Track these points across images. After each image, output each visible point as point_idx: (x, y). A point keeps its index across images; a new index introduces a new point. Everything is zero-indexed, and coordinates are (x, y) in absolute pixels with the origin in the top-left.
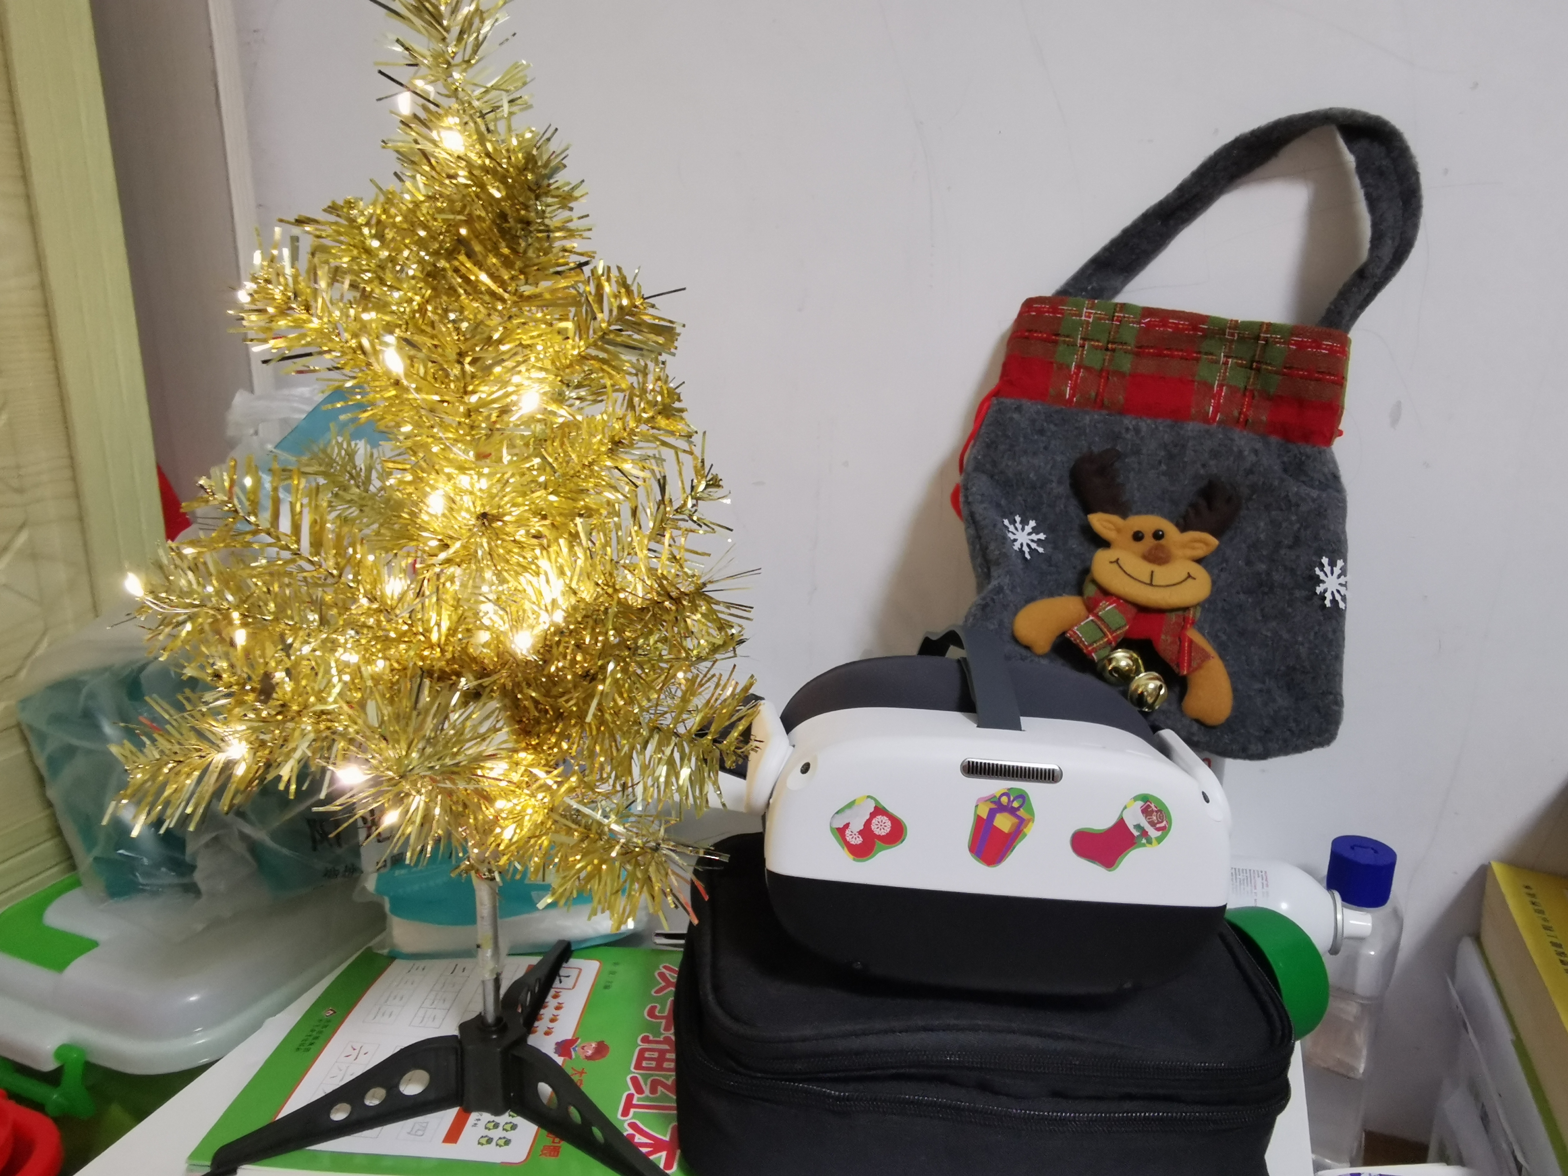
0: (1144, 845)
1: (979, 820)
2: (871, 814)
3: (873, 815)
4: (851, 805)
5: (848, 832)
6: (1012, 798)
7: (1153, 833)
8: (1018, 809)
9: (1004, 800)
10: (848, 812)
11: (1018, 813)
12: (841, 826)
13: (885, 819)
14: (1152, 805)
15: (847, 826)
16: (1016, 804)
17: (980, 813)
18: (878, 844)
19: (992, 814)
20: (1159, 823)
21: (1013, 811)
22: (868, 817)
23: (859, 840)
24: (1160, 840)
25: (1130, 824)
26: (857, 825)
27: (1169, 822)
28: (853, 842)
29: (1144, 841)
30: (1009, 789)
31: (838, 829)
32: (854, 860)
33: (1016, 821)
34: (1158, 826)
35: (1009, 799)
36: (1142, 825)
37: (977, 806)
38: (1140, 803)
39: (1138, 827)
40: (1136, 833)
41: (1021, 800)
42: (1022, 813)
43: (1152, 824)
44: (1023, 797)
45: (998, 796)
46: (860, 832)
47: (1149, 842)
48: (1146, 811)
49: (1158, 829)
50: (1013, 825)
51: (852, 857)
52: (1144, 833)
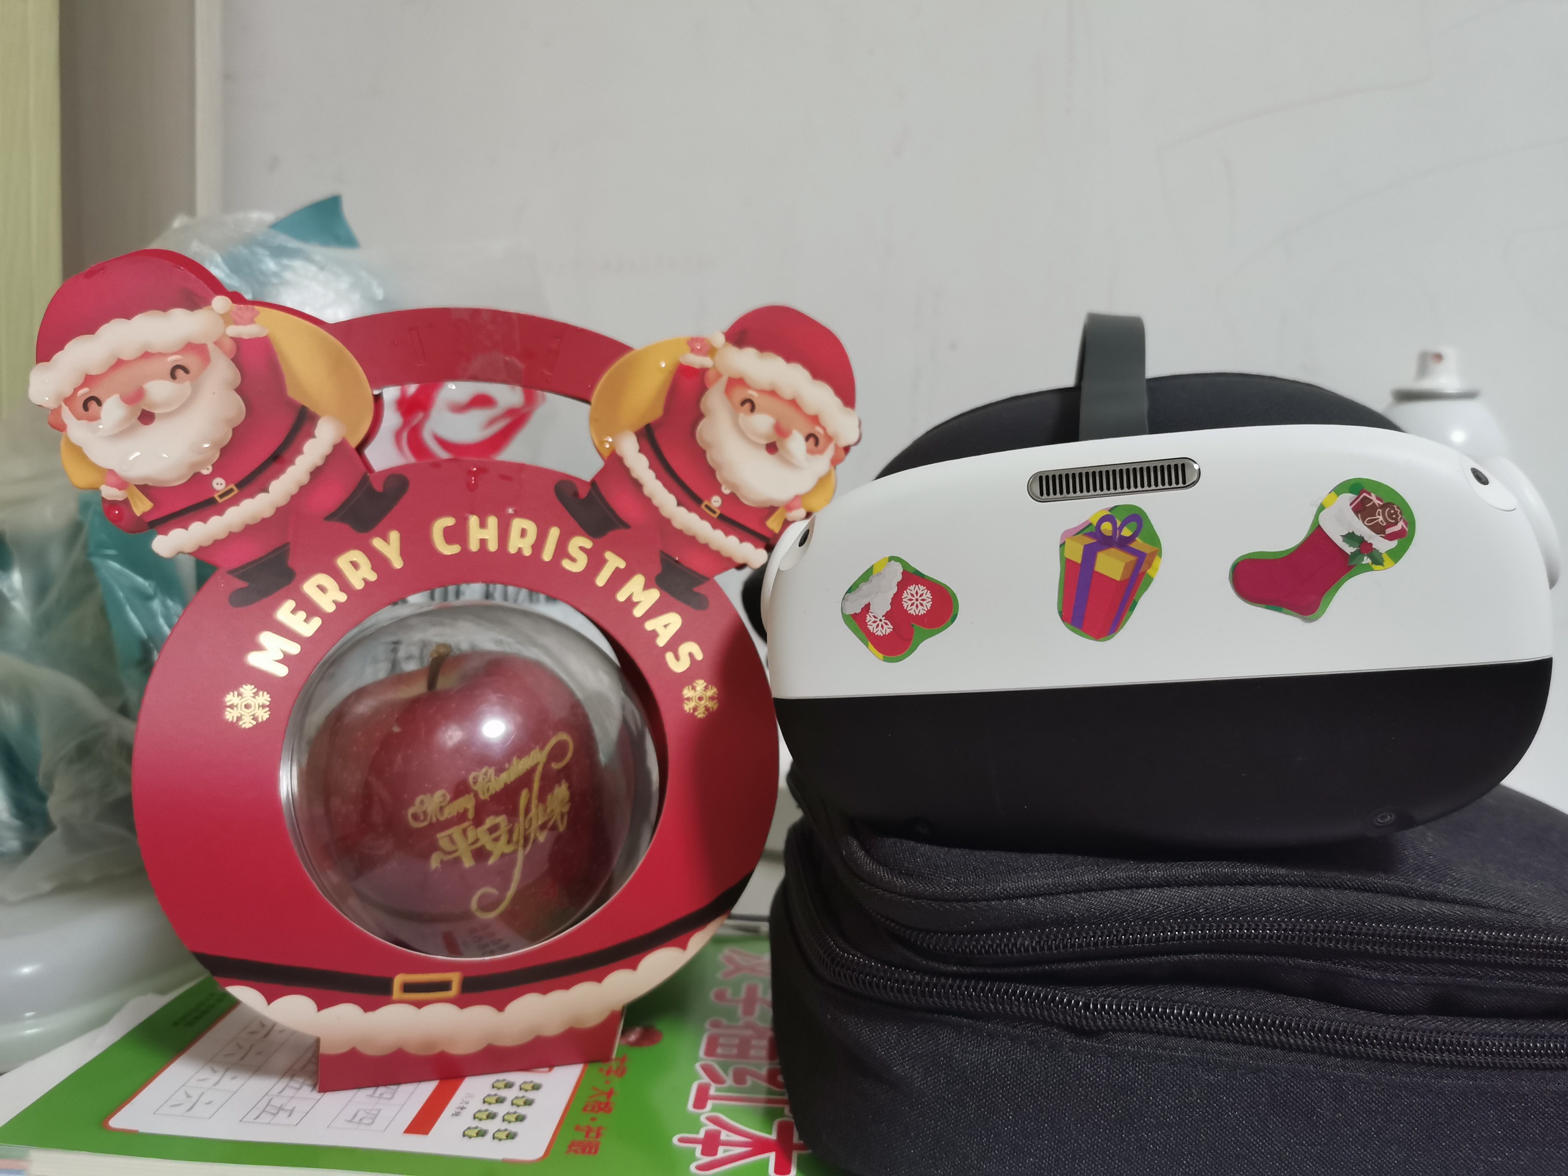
0: (1368, 568)
1: (1068, 565)
2: (899, 584)
3: (902, 586)
4: (867, 576)
5: (869, 619)
6: (1119, 523)
7: (1381, 545)
8: (1132, 539)
9: (1107, 527)
10: (865, 587)
11: (1133, 545)
12: (858, 611)
13: (921, 589)
14: (1373, 497)
15: (867, 608)
16: (1127, 532)
17: (1069, 555)
18: (917, 628)
19: (1090, 554)
20: (1390, 525)
21: (1124, 544)
22: (895, 590)
23: (888, 629)
24: (1396, 555)
25: (1335, 533)
26: (881, 606)
27: (1411, 522)
28: (879, 632)
29: (1367, 560)
30: (1111, 510)
31: (855, 616)
32: (885, 660)
33: (1131, 558)
34: (1389, 531)
35: (1114, 524)
36: (1358, 533)
37: (1062, 545)
38: (1348, 497)
39: (1350, 537)
40: (1349, 549)
41: (1134, 525)
42: (1139, 544)
43: (1378, 529)
44: (1137, 518)
45: (1095, 523)
46: (888, 616)
47: (1378, 560)
48: (1362, 509)
49: (1390, 537)
50: (1125, 568)
51: (881, 656)
52: (1365, 547)
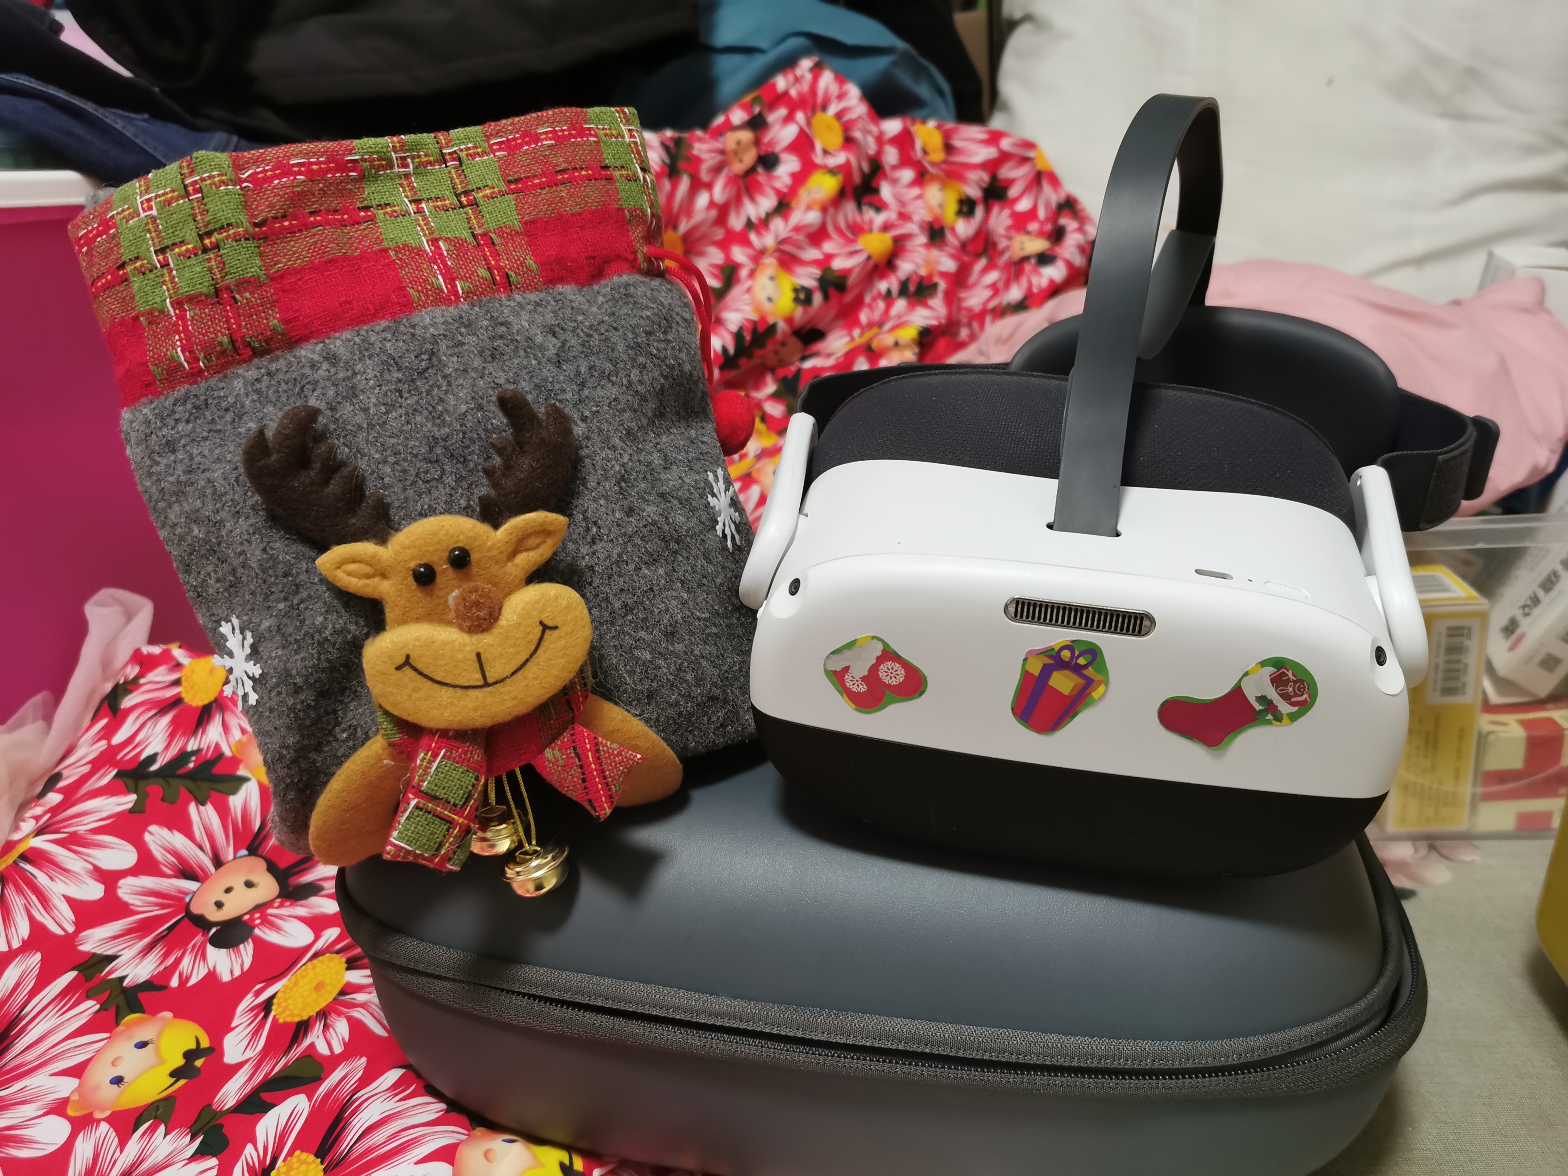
0: (1269, 723)
1: (1026, 675)
2: (878, 658)
3: (880, 660)
4: (851, 645)
5: (848, 678)
6: (1077, 653)
7: (1284, 708)
8: (1085, 667)
9: (1066, 654)
10: (847, 653)
11: (1085, 672)
12: (839, 669)
13: (897, 666)
14: (1290, 674)
15: (846, 669)
16: (1082, 661)
17: (1028, 668)
18: (887, 692)
19: (1047, 671)
20: (1296, 695)
21: (1077, 669)
22: (874, 662)
23: (863, 688)
24: (1293, 717)
25: (1251, 694)
26: (860, 669)
27: (1314, 696)
28: (855, 689)
29: (1270, 717)
30: (1073, 641)
31: (835, 673)
32: (856, 710)
33: (1080, 681)
34: (1293, 700)
35: (1073, 653)
36: (1269, 697)
37: (1025, 660)
38: (1270, 670)
39: (1262, 699)
40: (1258, 707)
41: (1090, 657)
42: (1090, 672)
43: (1286, 697)
44: (1093, 653)
45: (1056, 649)
46: (864, 679)
47: (1278, 717)
48: (1278, 681)
49: (1293, 704)
50: (1075, 686)
51: (854, 706)
52: (1270, 707)
